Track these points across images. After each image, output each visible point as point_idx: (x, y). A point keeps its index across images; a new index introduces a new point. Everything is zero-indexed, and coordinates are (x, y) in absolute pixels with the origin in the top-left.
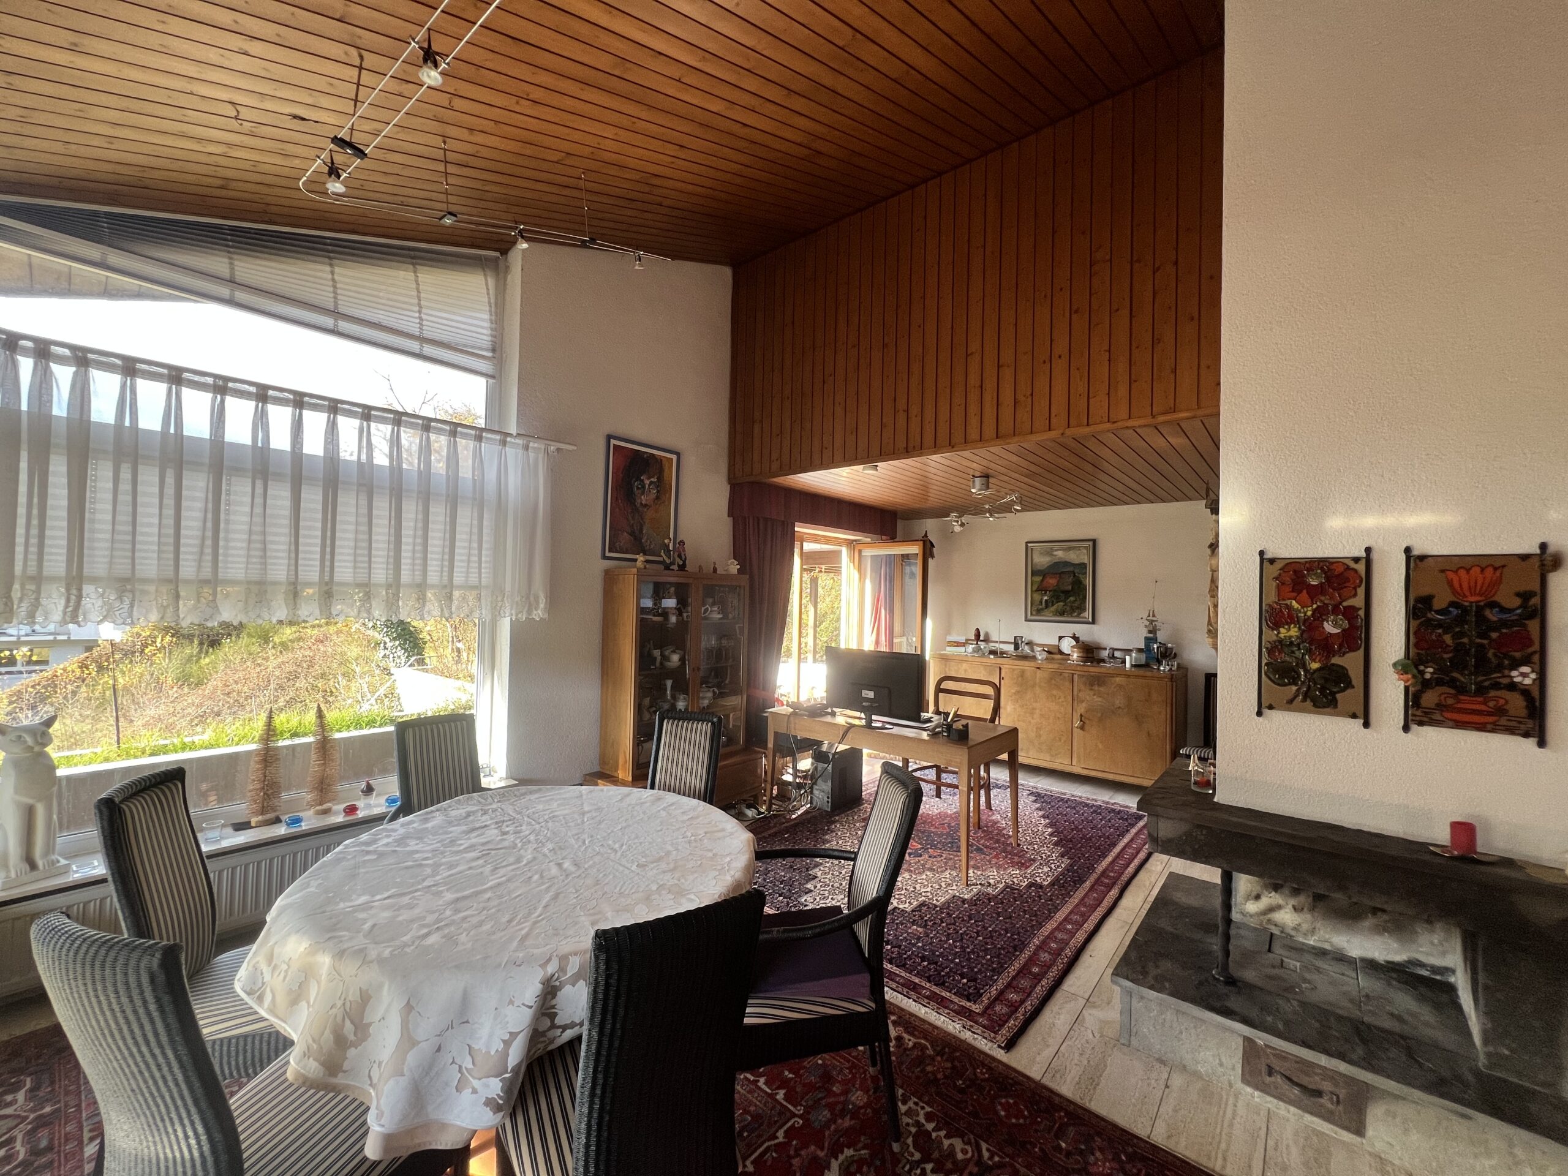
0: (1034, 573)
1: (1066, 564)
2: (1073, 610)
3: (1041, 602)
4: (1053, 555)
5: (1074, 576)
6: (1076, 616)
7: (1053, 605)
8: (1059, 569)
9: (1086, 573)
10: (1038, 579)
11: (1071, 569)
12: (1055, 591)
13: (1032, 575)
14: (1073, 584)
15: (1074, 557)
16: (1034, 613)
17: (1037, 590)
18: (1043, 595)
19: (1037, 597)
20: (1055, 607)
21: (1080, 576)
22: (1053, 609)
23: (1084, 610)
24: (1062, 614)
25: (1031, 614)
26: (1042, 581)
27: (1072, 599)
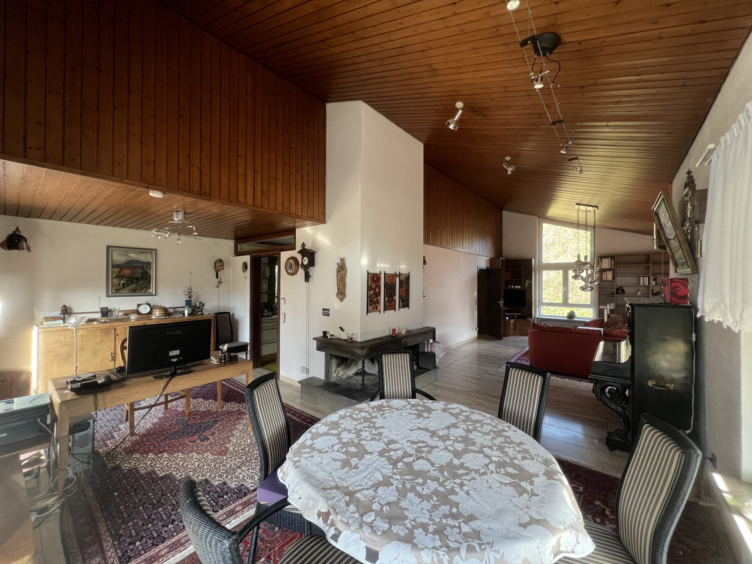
0: (114, 266)
1: (138, 262)
2: (142, 289)
3: (119, 284)
4: (127, 256)
5: (143, 269)
6: (144, 292)
7: (128, 286)
8: (131, 264)
9: (150, 268)
10: (117, 270)
11: (141, 265)
12: (130, 278)
13: (112, 268)
14: (142, 274)
15: (142, 258)
16: (114, 291)
17: (116, 277)
18: (120, 280)
19: (116, 281)
20: (129, 287)
21: (147, 269)
22: (128, 288)
23: (150, 288)
24: (134, 291)
25: (112, 292)
26: (120, 271)
27: (141, 282)
